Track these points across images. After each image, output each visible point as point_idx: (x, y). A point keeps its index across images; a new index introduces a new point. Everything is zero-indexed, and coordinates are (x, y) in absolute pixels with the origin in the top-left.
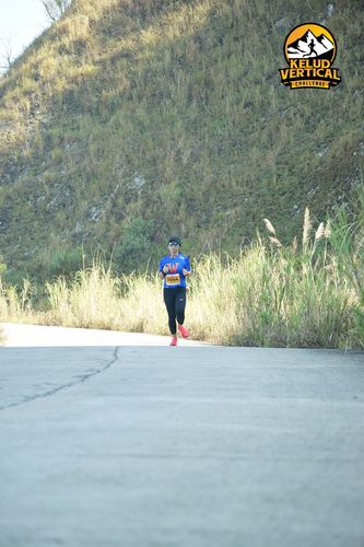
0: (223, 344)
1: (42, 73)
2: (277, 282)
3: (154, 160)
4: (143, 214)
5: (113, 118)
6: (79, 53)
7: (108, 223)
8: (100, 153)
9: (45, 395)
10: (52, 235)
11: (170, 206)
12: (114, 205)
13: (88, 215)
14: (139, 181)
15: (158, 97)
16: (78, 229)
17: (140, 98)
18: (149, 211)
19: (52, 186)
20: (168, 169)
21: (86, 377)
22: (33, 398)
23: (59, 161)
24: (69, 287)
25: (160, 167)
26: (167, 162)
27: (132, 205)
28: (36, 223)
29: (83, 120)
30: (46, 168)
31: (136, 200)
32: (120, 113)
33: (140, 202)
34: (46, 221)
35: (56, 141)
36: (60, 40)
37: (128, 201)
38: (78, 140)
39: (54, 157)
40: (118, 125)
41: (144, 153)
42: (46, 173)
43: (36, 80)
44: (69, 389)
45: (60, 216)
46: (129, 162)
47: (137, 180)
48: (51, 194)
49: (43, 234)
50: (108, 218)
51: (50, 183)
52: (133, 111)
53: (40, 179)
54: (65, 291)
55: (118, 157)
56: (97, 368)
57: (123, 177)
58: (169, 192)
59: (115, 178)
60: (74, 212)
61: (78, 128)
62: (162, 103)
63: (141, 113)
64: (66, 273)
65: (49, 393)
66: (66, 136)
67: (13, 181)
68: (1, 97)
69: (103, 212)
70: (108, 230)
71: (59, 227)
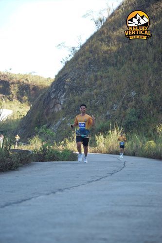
1: (93, 50)
3: (140, 85)
4: (135, 107)
5: (122, 68)
6: (109, 41)
7: (120, 111)
8: (117, 82)
9: (96, 181)
11: (146, 104)
12: (123, 104)
13: (112, 108)
14: (133, 94)
15: (141, 59)
16: (108, 113)
17: (134, 59)
18: (137, 106)
19: (97, 96)
20: (145, 89)
21: (113, 173)
22: (91, 182)
23: (100, 86)
24: (105, 137)
25: (142, 87)
26: (145, 85)
27: (130, 103)
29: (110, 69)
30: (95, 88)
31: (132, 102)
32: (126, 66)
33: (134, 102)
34: (95, 110)
35: (99, 77)
36: (101, 36)
38: (108, 77)
39: (98, 84)
40: (124, 71)
41: (135, 82)
42: (95, 91)
43: (91, 53)
44: (106, 178)
45: (101, 108)
46: (129, 86)
47: (132, 93)
48: (97, 99)
50: (121, 109)
51: (96, 94)
52: (131, 65)
53: (92, 93)
54: (103, 139)
55: (124, 84)
56: (117, 170)
57: (127, 92)
58: (146, 98)
59: (123, 93)
60: (106, 107)
61: (108, 72)
62: (143, 61)
63: (134, 65)
64: (103, 132)
65: (98, 180)
66: (103, 75)
67: (82, 94)
68: (77, 60)
69: (118, 106)
70: (120, 114)
71: (100, 112)
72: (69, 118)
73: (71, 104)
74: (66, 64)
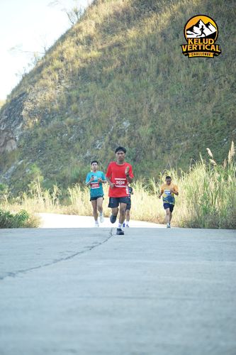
0: (179, 227)
1: (65, 56)
2: (213, 187)
3: (136, 111)
4: (129, 144)
5: (110, 85)
6: (89, 43)
7: (107, 150)
8: (102, 107)
9: (66, 259)
10: (72, 158)
11: (145, 139)
12: (111, 139)
13: (94, 145)
14: (126, 124)
15: (138, 72)
16: (88, 154)
17: (127, 72)
18: (132, 142)
19: (72, 127)
20: (144, 117)
21: (93, 247)
22: (59, 261)
23: (76, 112)
24: (82, 190)
25: (139, 115)
26: (143, 112)
27: (122, 139)
28: (62, 151)
29: (91, 86)
30: (68, 116)
31: (124, 136)
32: (114, 81)
33: (127, 137)
34: (68, 149)
35: (74, 99)
36: (77, 36)
37: (119, 136)
38: (88, 98)
39: (73, 109)
40: (113, 89)
41: (129, 106)
42: (68, 119)
43: (62, 61)
44: (82, 255)
45: (77, 146)
46: (120, 112)
47: (125, 123)
48: (72, 133)
49: (66, 157)
50: (107, 147)
51: (71, 125)
52: (122, 80)
53: (64, 123)
54: (80, 193)
55: (113, 109)
56: (99, 242)
57: (116, 121)
58: (145, 130)
59: (111, 122)
60: (85, 144)
61: (88, 91)
62: (141, 75)
63: (127, 81)
64: (81, 182)
65: (69, 258)
66: (81, 96)
67: (47, 124)
68: (40, 72)
69: (104, 143)
70: (107, 155)
71: (76, 153)
72: (28, 161)
73: (31, 140)
74: (23, 78)
